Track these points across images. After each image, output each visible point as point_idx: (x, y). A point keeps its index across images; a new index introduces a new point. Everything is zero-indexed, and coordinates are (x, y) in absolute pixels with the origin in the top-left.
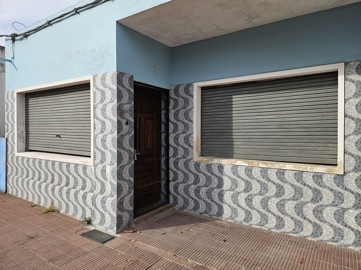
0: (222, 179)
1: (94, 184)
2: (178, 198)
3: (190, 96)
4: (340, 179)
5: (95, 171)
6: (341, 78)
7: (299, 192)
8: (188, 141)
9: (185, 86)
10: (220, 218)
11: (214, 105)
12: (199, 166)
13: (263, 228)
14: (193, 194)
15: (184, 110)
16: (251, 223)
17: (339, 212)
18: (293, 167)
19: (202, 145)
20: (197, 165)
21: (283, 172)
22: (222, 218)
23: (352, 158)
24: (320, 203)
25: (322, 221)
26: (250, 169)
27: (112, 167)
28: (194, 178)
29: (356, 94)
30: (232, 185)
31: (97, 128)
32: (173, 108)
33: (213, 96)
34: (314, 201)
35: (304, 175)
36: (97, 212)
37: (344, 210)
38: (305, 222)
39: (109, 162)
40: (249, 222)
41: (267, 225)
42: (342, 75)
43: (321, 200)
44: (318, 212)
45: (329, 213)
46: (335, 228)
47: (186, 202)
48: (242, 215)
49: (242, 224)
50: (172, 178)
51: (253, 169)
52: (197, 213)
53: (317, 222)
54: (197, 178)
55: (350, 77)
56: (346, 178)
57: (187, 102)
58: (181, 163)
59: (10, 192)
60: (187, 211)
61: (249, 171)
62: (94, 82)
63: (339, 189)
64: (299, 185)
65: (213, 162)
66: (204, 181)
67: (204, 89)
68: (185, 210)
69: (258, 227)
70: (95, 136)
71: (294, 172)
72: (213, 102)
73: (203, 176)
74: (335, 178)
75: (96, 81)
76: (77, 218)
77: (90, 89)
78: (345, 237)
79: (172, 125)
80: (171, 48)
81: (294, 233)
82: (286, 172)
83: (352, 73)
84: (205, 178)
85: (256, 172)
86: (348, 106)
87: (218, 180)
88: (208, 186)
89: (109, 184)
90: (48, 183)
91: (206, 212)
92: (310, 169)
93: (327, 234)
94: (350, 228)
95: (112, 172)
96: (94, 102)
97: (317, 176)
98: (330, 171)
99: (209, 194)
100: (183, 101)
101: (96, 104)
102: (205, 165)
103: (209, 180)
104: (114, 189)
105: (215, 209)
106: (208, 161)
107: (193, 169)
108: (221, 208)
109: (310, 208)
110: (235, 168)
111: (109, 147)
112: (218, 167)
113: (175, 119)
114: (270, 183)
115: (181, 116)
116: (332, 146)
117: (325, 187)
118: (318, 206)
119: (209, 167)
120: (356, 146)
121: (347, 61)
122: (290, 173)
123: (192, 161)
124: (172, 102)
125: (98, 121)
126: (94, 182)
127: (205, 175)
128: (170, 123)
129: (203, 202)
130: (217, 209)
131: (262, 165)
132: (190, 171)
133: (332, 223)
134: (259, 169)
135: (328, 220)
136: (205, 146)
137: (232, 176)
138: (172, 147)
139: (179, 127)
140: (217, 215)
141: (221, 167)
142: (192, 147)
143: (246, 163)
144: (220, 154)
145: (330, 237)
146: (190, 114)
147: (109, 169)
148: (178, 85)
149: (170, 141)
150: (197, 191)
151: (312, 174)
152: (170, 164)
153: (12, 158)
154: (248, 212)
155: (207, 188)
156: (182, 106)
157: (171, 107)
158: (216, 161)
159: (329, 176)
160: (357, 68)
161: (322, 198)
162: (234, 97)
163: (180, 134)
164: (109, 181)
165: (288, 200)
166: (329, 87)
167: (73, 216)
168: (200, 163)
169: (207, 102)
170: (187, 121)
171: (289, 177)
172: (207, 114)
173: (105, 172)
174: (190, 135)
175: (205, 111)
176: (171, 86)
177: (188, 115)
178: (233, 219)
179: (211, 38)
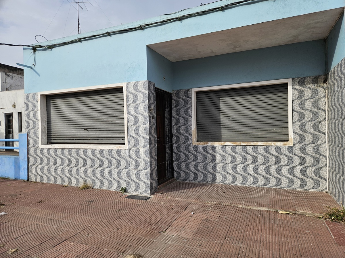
0: (215, 156)
1: (128, 162)
2: (181, 173)
3: (189, 98)
4: (291, 148)
5: (129, 153)
6: (290, 88)
7: (267, 159)
8: (188, 131)
9: (184, 90)
10: (214, 183)
11: (206, 104)
12: (197, 148)
13: (244, 185)
14: (192, 169)
15: (185, 108)
16: (236, 183)
17: (291, 169)
18: (263, 143)
19: (198, 133)
20: (196, 148)
21: (256, 148)
22: (215, 183)
23: (297, 136)
24: (280, 165)
25: (281, 176)
26: (235, 147)
27: (145, 149)
28: (193, 157)
29: (298, 97)
30: (222, 159)
31: (130, 121)
32: (175, 107)
33: (205, 98)
34: (276, 163)
35: (270, 148)
36: (131, 182)
37: (294, 167)
38: (271, 178)
39: (143, 145)
40: (235, 182)
41: (247, 183)
42: (290, 86)
43: (280, 162)
44: (278, 170)
45: (285, 170)
46: (289, 179)
47: (188, 175)
48: (230, 179)
49: (230, 184)
50: (175, 159)
51: (237, 147)
52: (196, 182)
53: (278, 176)
54: (196, 157)
55: (295, 87)
56: (294, 148)
57: (186, 102)
58: (183, 148)
59: (33, 179)
60: (189, 181)
61: (234, 148)
62: (127, 88)
63: (291, 155)
64: (267, 154)
65: (208, 145)
66: (201, 158)
67: (198, 93)
68: (186, 181)
69: (241, 185)
70: (129, 127)
71: (264, 146)
72: (205, 102)
73: (200, 155)
74: (288, 148)
75: (129, 87)
76: (112, 190)
77: (123, 92)
78: (295, 184)
79: (174, 119)
80: (173, 63)
81: (264, 186)
82: (258, 147)
83: (296, 85)
84: (202, 156)
85: (239, 149)
86: (294, 104)
87: (212, 157)
88: (204, 162)
89: (142, 161)
90: (80, 167)
91: (203, 180)
92: (273, 144)
93: (285, 182)
94: (297, 177)
95: (145, 152)
96: (127, 102)
97: (278, 148)
98: (285, 144)
99: (205, 167)
100: (183, 101)
101: (129, 103)
102: (202, 147)
103: (205, 157)
104: (148, 164)
105: (210, 177)
106: (204, 144)
107: (192, 151)
108: (214, 176)
109: (274, 168)
110: (224, 148)
111: (142, 135)
112: (212, 148)
113: (177, 115)
114: (248, 156)
115: (182, 112)
116: (285, 129)
117: (282, 154)
118: (278, 167)
119: (205, 148)
120: (299, 128)
121: (293, 77)
122: (261, 147)
123: (191, 145)
124: (174, 103)
125: (131, 116)
126: (129, 161)
127: (202, 154)
128: (173, 118)
129: (201, 174)
130: (212, 177)
131: (243, 144)
132: (190, 152)
133: (287, 176)
134: (241, 147)
135: (285, 175)
136: (200, 134)
137: (222, 153)
138: (175, 136)
139: (180, 121)
140: (212, 181)
141: (214, 147)
142: (191, 135)
143: (232, 143)
144: (211, 139)
145: (286, 185)
146: (189, 111)
147: (142, 151)
148: (179, 90)
149: (173, 131)
150: (196, 167)
151: (275, 147)
152: (173, 149)
153: (35, 151)
154: (234, 176)
155: (203, 164)
156: (183, 105)
157: (173, 106)
158: (210, 144)
159: (285, 148)
160: (299, 82)
161: (281, 161)
162: (221, 99)
163: (182, 126)
164: (143, 159)
165: (260, 165)
166: (282, 93)
167: (108, 189)
168: (198, 146)
169: (201, 103)
170: (186, 117)
171: (261, 150)
172: (201, 111)
173: (139, 153)
174: (189, 126)
175: (199, 109)
176: (173, 90)
177: (188, 112)
178: (224, 182)
179: (204, 58)
